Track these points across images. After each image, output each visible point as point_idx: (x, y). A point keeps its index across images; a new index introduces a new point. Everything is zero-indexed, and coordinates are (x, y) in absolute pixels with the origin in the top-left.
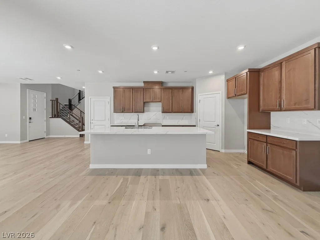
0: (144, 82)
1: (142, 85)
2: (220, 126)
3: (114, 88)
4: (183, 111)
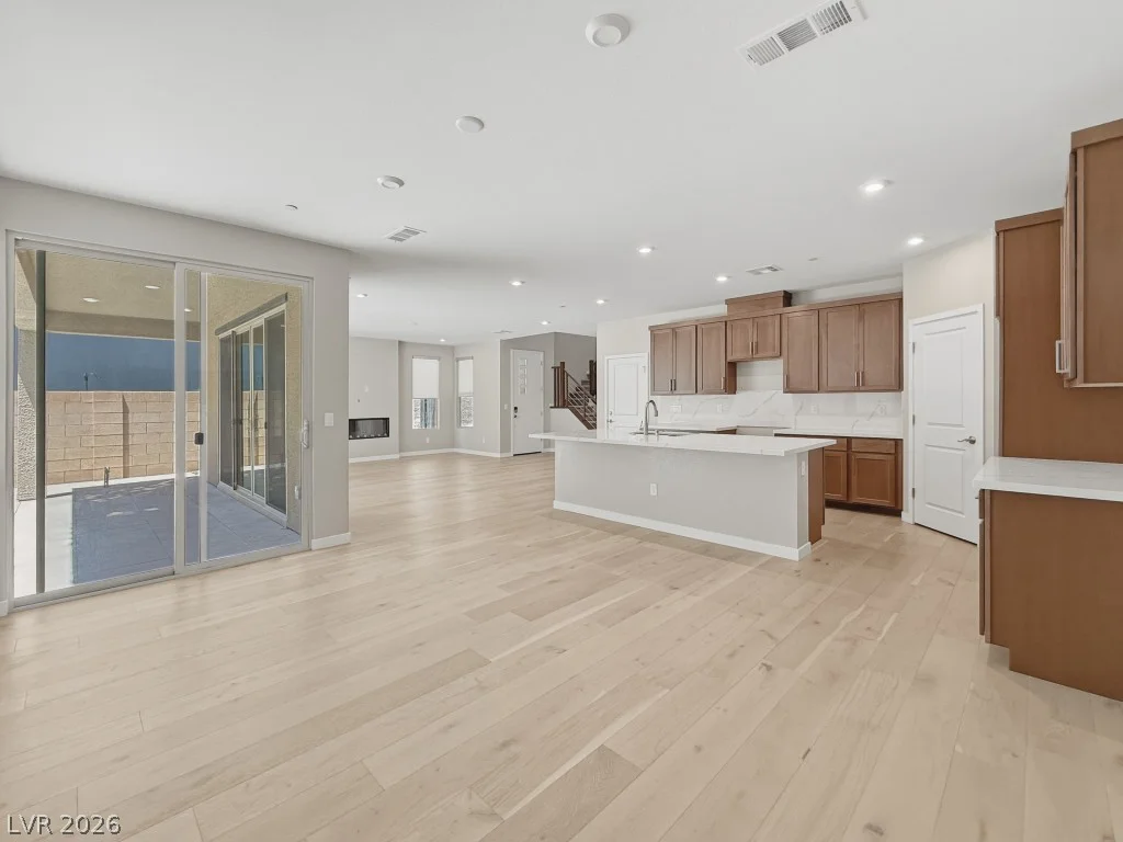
0: (729, 302)
1: (722, 310)
2: (979, 440)
3: (652, 329)
4: (861, 385)
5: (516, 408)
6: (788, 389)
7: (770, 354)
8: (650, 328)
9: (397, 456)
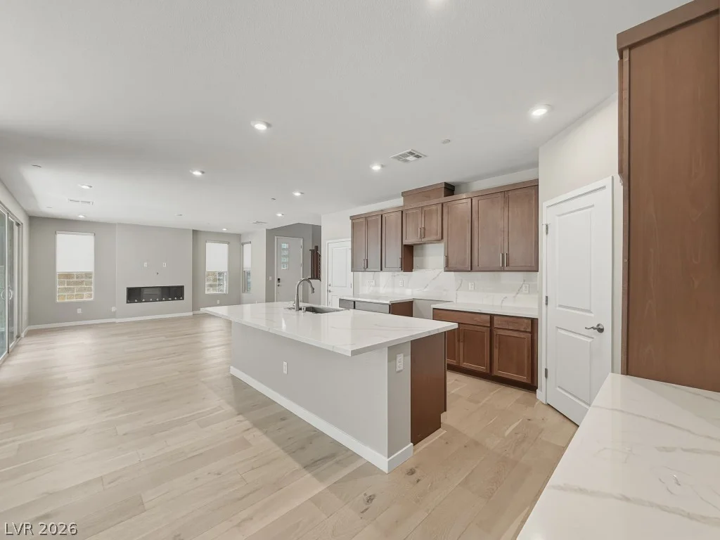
0: (404, 194)
2: (608, 330)
3: (352, 218)
4: (506, 265)
5: (279, 279)
6: (448, 268)
7: (434, 237)
8: (351, 217)
9: (191, 314)
